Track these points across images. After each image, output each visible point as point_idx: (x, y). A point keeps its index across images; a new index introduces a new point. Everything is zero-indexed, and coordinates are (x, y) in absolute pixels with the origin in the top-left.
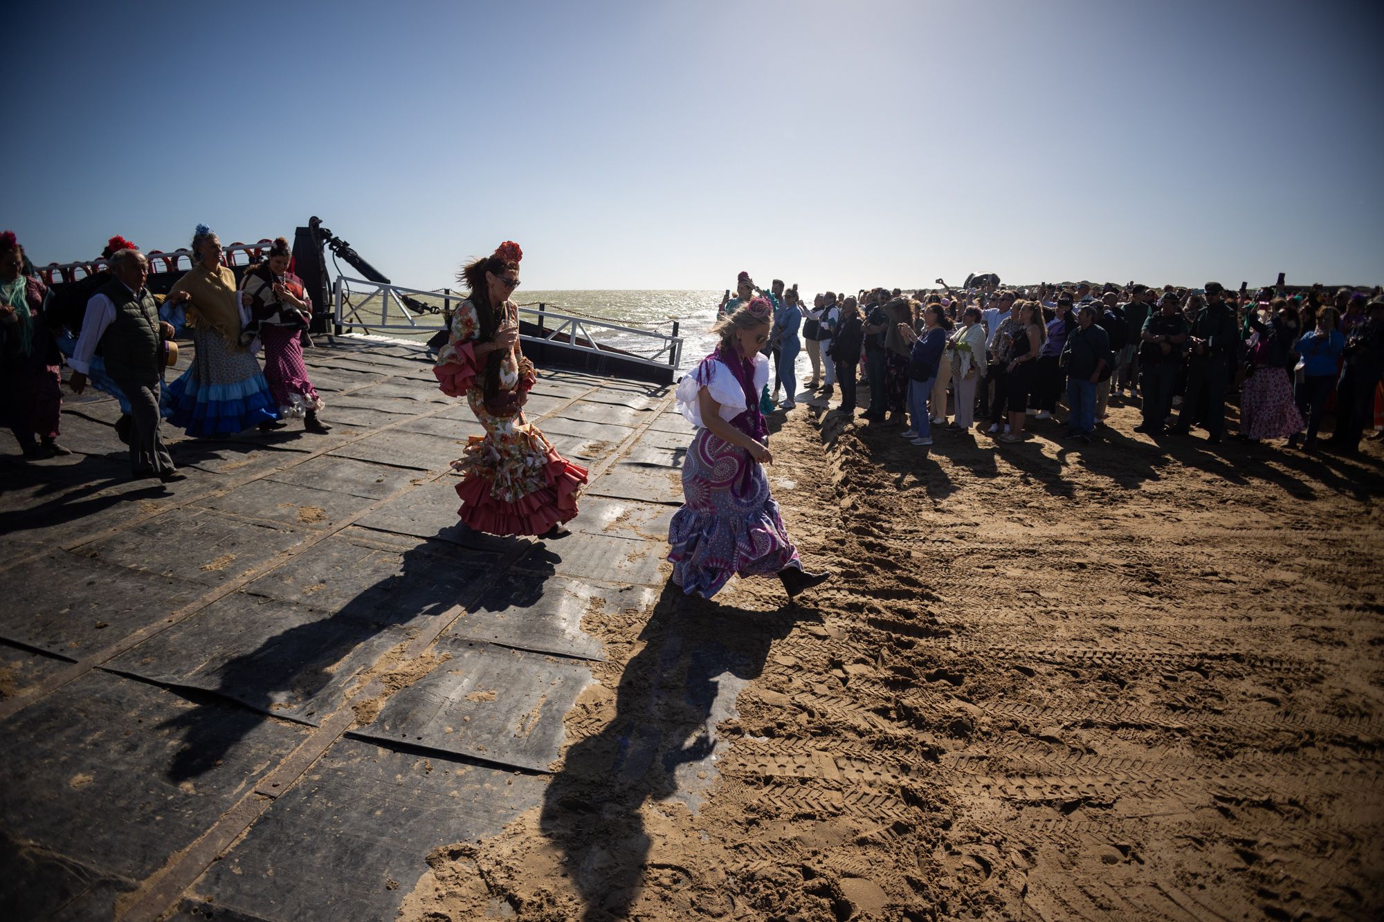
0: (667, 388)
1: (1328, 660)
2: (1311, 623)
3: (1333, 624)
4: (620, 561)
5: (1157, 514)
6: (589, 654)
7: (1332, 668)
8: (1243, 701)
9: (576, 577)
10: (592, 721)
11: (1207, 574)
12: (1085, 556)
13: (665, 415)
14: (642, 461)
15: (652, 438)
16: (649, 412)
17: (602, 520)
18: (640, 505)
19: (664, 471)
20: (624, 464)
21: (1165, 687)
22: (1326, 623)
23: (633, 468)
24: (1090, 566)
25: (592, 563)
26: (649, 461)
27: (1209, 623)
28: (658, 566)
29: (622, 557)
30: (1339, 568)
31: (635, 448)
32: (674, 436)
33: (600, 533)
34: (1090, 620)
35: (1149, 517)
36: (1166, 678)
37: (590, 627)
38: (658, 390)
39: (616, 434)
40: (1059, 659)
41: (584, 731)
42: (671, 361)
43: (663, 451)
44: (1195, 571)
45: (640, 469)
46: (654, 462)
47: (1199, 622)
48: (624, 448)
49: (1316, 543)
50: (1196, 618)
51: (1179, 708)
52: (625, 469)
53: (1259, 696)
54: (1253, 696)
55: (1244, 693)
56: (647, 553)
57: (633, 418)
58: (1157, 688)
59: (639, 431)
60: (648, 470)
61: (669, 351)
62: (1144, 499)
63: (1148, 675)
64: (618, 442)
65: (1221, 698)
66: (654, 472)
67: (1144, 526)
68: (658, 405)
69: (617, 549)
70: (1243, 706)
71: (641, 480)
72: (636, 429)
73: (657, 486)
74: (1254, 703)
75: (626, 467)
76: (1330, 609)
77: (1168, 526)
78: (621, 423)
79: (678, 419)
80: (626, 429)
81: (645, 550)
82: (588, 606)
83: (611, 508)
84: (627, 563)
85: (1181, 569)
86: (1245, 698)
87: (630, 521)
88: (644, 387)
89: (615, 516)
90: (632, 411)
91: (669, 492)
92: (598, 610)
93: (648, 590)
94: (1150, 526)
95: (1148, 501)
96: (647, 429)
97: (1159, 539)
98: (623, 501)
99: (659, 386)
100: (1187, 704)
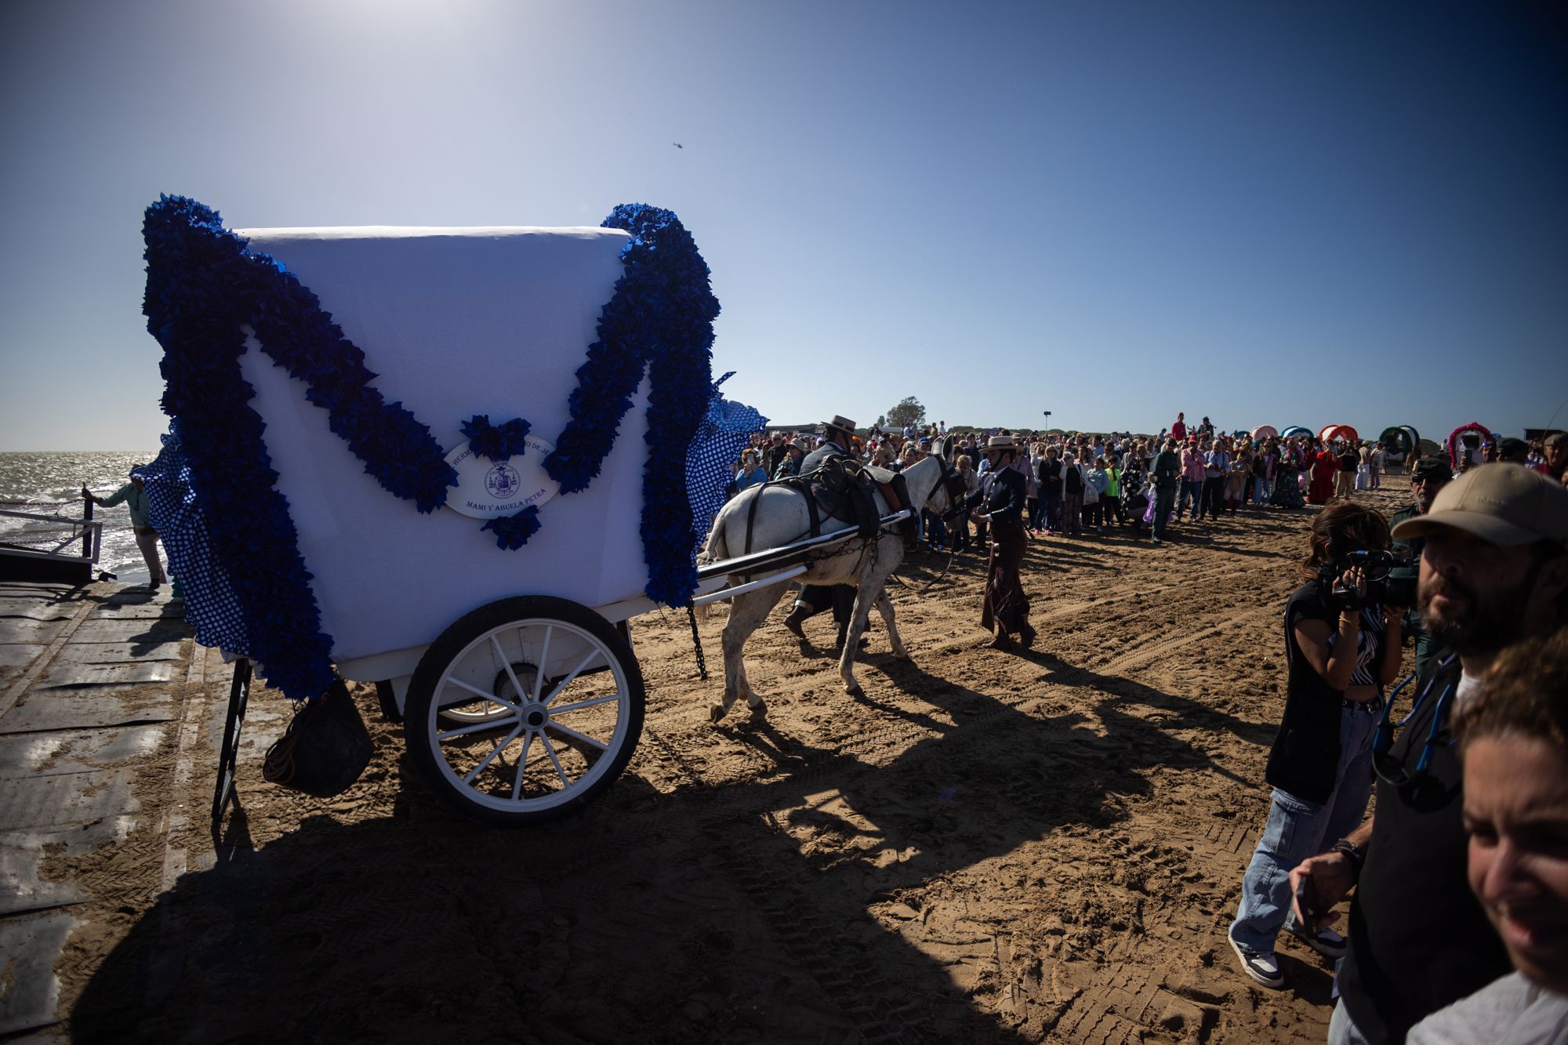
0: (85, 588)
1: (776, 715)
2: (767, 693)
3: (781, 690)
4: (72, 797)
5: (653, 638)
6: (62, 900)
7: (779, 719)
8: (719, 759)
9: (14, 829)
10: (92, 959)
11: (692, 677)
12: (593, 685)
13: (89, 624)
14: (69, 682)
15: (78, 654)
16: (64, 623)
17: (29, 760)
18: (83, 733)
19: (106, 690)
20: (43, 690)
21: (663, 767)
22: (776, 691)
23: (59, 693)
24: (597, 693)
25: (32, 810)
26: (80, 680)
27: (693, 713)
28: (130, 792)
29: (74, 794)
30: (787, 650)
31: (54, 669)
32: (111, 646)
33: (30, 775)
34: (600, 734)
35: (646, 642)
36: (663, 760)
37: (53, 875)
38: (71, 592)
39: (18, 655)
40: (575, 771)
41: (86, 971)
42: (86, 550)
43: (98, 667)
44: (683, 676)
45: (71, 693)
46: (89, 681)
47: (686, 714)
48: (36, 671)
49: (773, 635)
50: (684, 711)
51: (674, 778)
52: (44, 697)
53: (730, 752)
54: (726, 754)
55: (720, 754)
56: (110, 782)
57: (40, 633)
58: (657, 769)
59: (54, 649)
60: (82, 693)
61: (81, 539)
62: (642, 628)
63: (649, 762)
64: (24, 664)
65: (704, 762)
66: (92, 692)
67: (642, 650)
68: (76, 611)
69: (65, 787)
70: (720, 763)
71: (76, 705)
72: (48, 645)
73: (101, 707)
74: (728, 758)
75: (48, 694)
76: (778, 680)
77: (662, 646)
78: (23, 639)
79: (111, 626)
80: (33, 647)
81: (105, 780)
82: (43, 855)
83: (39, 743)
84: (83, 798)
85: (673, 677)
86: (720, 757)
87: (74, 753)
88: (48, 589)
89: (48, 752)
90: (36, 624)
91: (122, 712)
92: (59, 855)
93: (123, 817)
94: (647, 649)
95: (646, 629)
96: (67, 643)
97: (655, 658)
98: (53, 734)
99: (72, 587)
100: (679, 773)
